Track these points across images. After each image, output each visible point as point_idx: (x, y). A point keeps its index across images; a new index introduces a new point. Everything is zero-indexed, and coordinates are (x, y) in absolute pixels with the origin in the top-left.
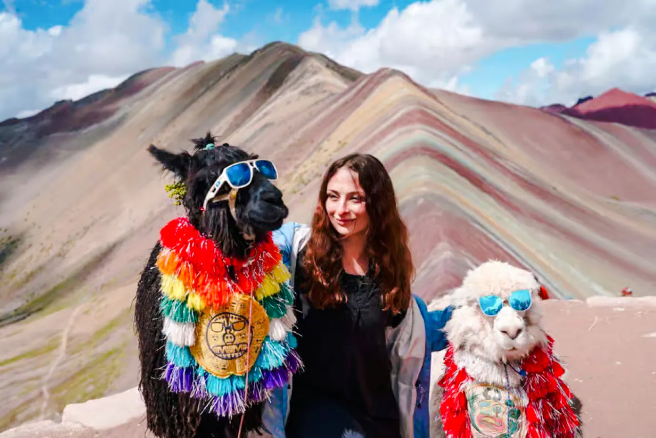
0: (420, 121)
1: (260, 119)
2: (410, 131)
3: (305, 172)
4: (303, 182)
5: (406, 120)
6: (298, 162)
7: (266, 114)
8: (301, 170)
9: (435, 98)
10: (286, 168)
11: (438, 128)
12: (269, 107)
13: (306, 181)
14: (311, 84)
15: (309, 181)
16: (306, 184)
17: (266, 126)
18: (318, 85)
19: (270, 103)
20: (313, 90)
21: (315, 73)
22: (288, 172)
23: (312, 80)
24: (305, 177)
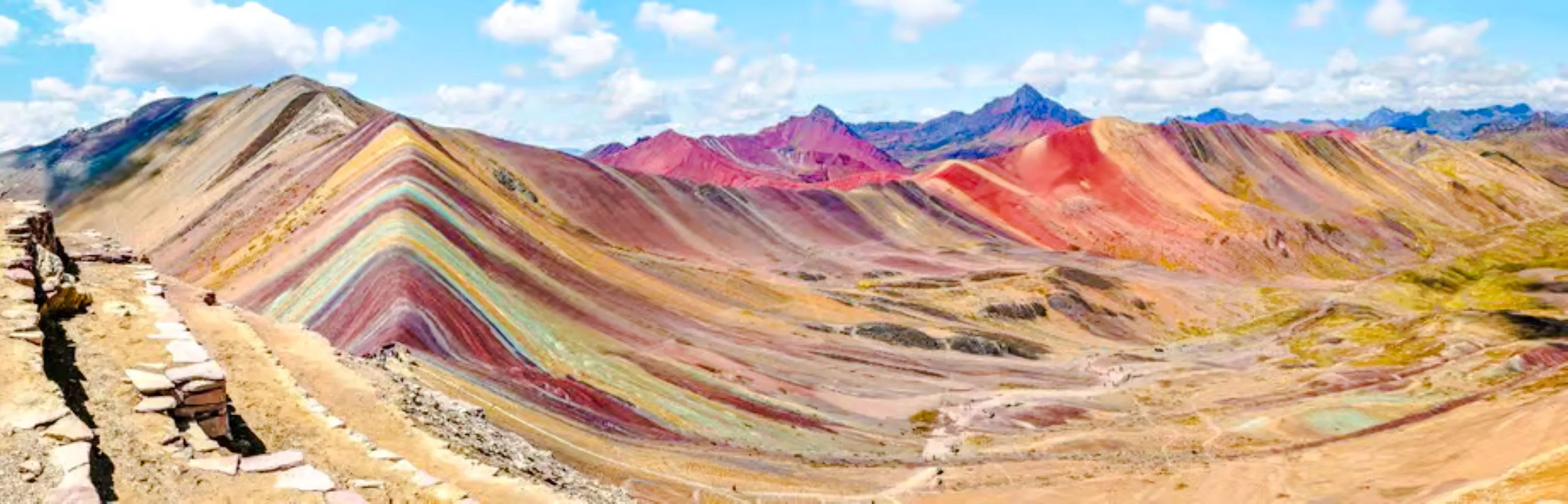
0: (411, 172)
1: (263, 159)
2: (398, 183)
3: (295, 219)
4: (289, 230)
5: (396, 171)
6: (290, 208)
7: (271, 153)
8: (291, 217)
9: (437, 145)
10: (277, 214)
11: (430, 181)
12: (274, 147)
13: (293, 229)
14: (321, 123)
15: (296, 229)
16: (292, 232)
17: (268, 166)
18: (326, 126)
19: (275, 142)
20: (322, 130)
21: (326, 111)
22: (279, 218)
23: (321, 118)
24: (294, 224)
